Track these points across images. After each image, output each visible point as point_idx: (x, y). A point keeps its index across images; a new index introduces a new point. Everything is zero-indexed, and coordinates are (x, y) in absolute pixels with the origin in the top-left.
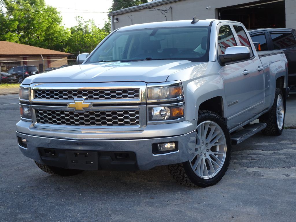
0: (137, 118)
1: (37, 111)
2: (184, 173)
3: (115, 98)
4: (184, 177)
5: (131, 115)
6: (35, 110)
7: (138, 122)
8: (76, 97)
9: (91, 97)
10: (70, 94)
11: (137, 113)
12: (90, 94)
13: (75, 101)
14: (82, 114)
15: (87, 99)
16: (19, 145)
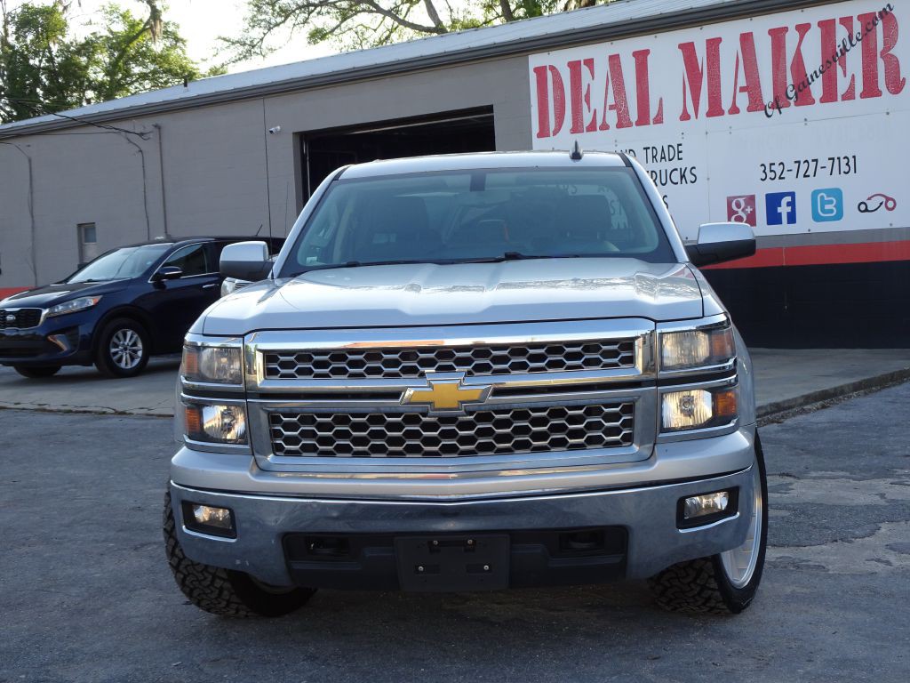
0: (628, 424)
1: (274, 419)
2: (710, 577)
3: (562, 370)
4: (704, 588)
5: (609, 417)
6: (269, 413)
7: (628, 439)
8: (433, 370)
9: (481, 368)
10: (410, 361)
11: (629, 409)
12: (480, 359)
13: (433, 382)
14: (451, 420)
15: (469, 373)
16: (187, 528)
